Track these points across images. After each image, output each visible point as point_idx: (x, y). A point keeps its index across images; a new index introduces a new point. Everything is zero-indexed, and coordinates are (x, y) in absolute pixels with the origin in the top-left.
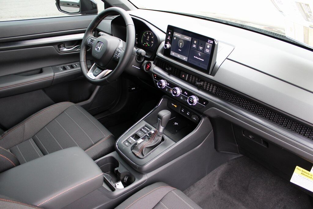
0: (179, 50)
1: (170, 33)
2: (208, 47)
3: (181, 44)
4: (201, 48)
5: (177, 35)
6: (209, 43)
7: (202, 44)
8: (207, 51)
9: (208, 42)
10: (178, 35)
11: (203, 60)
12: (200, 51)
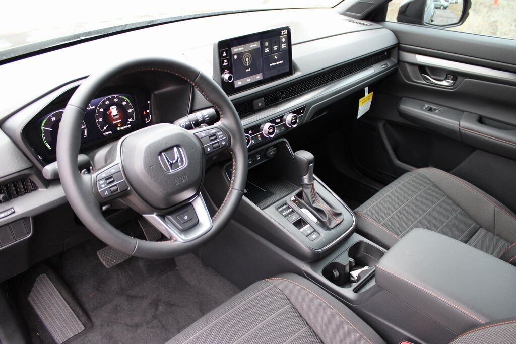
0: (247, 70)
1: (225, 54)
2: (284, 40)
3: (247, 59)
4: (275, 48)
5: (237, 50)
6: (284, 35)
7: (275, 43)
8: (284, 46)
9: (282, 34)
10: (240, 49)
11: (282, 62)
12: (276, 52)
